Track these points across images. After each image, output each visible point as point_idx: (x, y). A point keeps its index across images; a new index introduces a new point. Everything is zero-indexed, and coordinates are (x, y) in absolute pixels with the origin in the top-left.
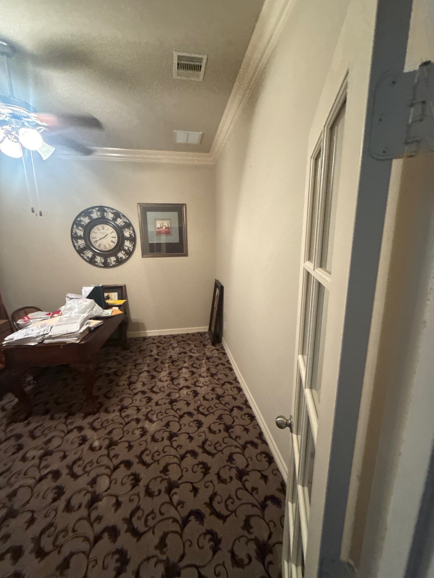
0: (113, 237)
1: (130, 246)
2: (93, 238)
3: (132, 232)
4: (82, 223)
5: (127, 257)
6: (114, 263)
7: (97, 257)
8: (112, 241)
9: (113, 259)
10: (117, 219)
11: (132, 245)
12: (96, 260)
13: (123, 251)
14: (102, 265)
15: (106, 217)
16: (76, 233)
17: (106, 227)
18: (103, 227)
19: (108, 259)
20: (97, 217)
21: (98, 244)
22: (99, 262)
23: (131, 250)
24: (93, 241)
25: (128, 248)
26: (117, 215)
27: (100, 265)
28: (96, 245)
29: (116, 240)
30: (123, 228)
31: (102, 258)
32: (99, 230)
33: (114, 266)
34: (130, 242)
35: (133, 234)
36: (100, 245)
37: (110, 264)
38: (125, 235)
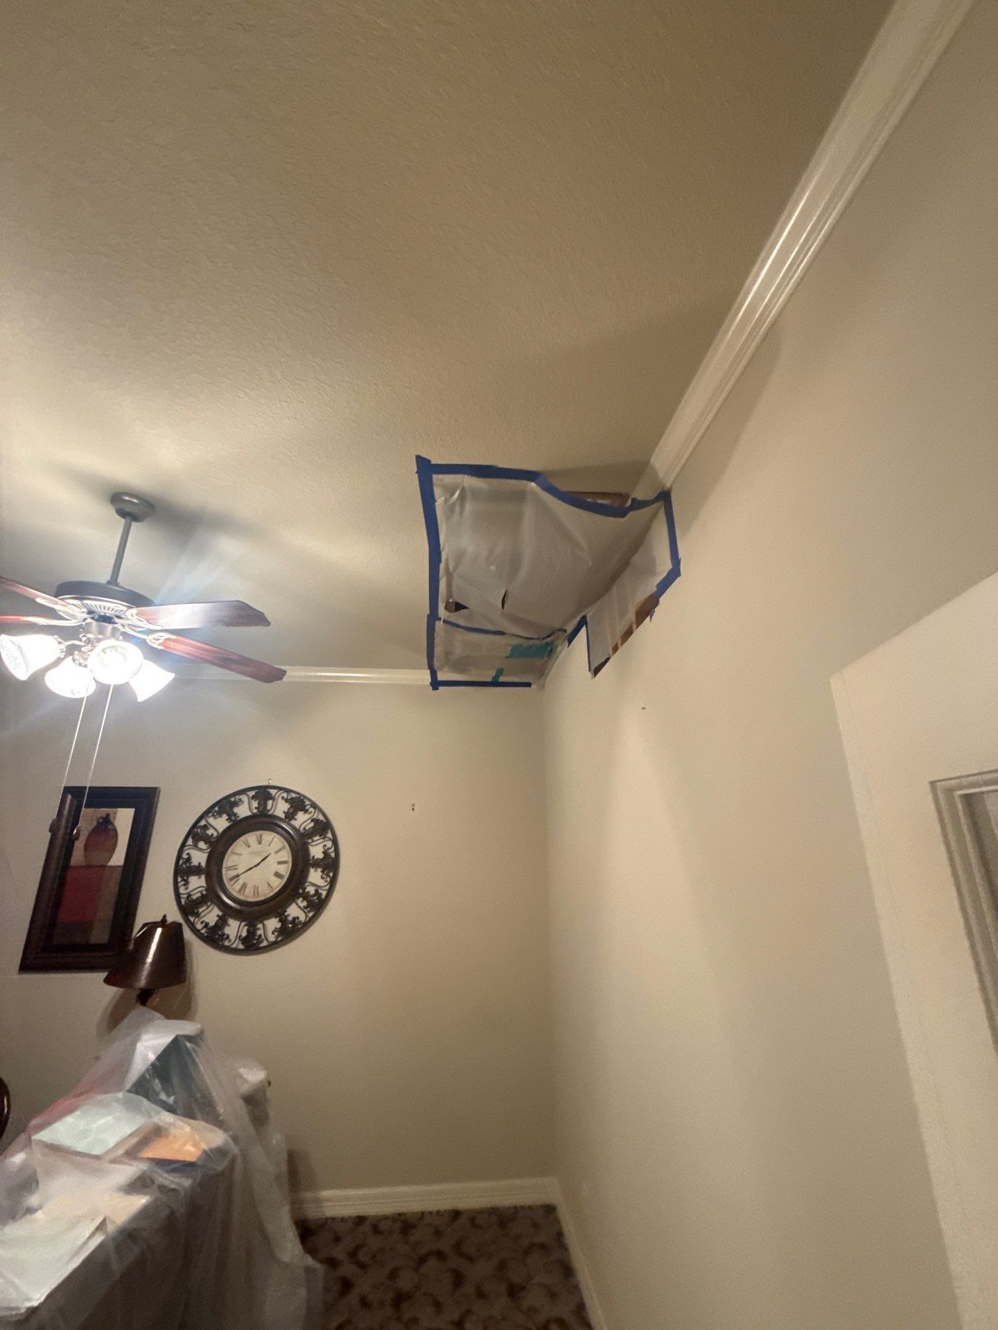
0: (280, 863)
1: (321, 883)
2: (229, 869)
3: (329, 844)
4: (210, 832)
5: (311, 915)
6: (272, 938)
7: (231, 921)
8: (277, 875)
9: (273, 924)
10: (296, 814)
11: (329, 879)
12: (227, 930)
13: (299, 901)
14: (241, 947)
15: (270, 813)
16: (189, 860)
17: (268, 836)
18: (261, 836)
19: (260, 926)
20: (249, 814)
21: (238, 886)
22: (232, 937)
23: (324, 893)
24: (227, 875)
25: (316, 891)
26: (298, 803)
27: (234, 946)
28: (234, 889)
29: (285, 870)
30: (309, 834)
31: (243, 924)
32: (249, 846)
33: (274, 946)
34: (322, 872)
35: (333, 849)
36: (244, 886)
37: (262, 941)
38: (312, 855)
